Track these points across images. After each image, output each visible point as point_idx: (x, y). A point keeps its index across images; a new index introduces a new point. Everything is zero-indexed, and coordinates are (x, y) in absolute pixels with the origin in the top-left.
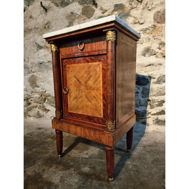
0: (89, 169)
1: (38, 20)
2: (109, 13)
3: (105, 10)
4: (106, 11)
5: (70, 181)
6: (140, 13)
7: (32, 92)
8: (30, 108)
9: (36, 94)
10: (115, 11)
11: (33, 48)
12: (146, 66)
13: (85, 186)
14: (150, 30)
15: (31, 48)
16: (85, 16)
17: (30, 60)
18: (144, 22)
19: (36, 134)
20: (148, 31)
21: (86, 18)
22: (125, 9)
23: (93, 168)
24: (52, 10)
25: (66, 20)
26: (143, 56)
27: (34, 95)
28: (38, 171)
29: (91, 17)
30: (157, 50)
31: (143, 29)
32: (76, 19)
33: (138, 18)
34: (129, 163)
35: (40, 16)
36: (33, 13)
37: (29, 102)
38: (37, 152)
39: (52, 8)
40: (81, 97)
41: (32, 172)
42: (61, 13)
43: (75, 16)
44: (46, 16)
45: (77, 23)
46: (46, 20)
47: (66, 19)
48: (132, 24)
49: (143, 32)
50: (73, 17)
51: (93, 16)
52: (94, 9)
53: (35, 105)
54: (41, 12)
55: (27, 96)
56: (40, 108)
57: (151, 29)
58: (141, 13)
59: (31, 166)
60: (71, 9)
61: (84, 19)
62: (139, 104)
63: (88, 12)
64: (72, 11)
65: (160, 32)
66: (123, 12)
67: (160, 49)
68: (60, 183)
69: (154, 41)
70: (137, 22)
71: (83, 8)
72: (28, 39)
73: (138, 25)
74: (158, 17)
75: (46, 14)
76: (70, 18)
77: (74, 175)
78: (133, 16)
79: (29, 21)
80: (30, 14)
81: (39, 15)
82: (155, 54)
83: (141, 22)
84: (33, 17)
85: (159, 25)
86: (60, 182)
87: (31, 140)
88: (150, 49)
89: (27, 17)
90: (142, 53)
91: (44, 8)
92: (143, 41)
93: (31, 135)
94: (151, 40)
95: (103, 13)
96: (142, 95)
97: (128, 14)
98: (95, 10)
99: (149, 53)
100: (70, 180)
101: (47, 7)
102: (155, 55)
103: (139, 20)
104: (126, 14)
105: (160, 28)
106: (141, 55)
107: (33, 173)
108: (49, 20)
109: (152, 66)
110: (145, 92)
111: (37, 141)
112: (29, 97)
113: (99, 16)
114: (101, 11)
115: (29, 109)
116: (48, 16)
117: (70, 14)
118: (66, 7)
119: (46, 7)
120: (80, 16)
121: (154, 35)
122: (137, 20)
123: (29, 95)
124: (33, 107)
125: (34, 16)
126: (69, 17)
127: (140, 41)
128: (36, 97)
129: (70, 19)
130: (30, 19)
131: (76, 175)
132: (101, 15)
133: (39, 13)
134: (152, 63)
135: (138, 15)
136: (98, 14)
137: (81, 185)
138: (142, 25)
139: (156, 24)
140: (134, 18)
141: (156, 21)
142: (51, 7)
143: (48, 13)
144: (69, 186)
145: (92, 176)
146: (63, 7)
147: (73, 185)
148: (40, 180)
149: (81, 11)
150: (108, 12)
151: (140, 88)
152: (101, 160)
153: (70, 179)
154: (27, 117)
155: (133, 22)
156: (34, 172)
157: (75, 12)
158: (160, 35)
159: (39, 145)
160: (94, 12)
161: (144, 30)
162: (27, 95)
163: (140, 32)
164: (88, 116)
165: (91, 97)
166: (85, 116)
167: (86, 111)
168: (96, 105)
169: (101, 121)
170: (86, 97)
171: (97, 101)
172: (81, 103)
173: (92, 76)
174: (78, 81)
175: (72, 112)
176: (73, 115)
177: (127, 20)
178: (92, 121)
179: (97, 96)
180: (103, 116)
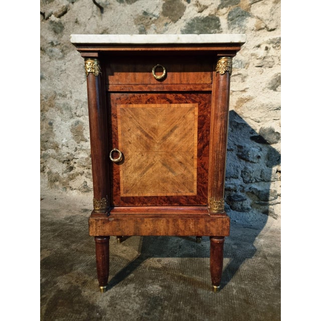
0: (161, 288)
1: (87, 28)
2: (212, 11)
3: (204, 6)
4: (206, 7)
5: (126, 307)
6: (269, 11)
7: (76, 148)
8: (73, 175)
9: (83, 153)
10: (222, 8)
11: (79, 75)
12: (277, 109)
13: (150, 317)
15: (75, 75)
16: (168, 17)
17: (73, 96)
18: (277, 26)
19: (79, 219)
21: (169, 21)
22: (241, 3)
23: (168, 287)
24: (111, 8)
25: (135, 26)
26: (272, 91)
27: (79, 153)
28: (75, 284)
29: (178, 20)
31: (274, 39)
32: (151, 24)
33: (265, 19)
34: (233, 284)
35: (92, 19)
36: (80, 15)
37: (71, 165)
38: (77, 250)
39: (112, 6)
41: (65, 284)
42: (127, 13)
43: (151, 19)
44: (102, 19)
45: (154, 31)
46: (101, 27)
47: (135, 24)
48: (253, 30)
49: (274, 46)
50: (147, 21)
51: (182, 18)
52: (183, 5)
53: (79, 171)
54: (93, 13)
55: (68, 155)
56: (88, 176)
58: (272, 10)
59: (65, 274)
60: (143, 7)
61: (166, 24)
62: (260, 178)
63: (173, 10)
64: (145, 10)
66: (237, 10)
68: (108, 309)
70: (263, 27)
71: (164, 4)
72: (71, 59)
73: (264, 33)
75: (101, 15)
76: (141, 22)
77: (134, 297)
78: (255, 15)
79: (73, 29)
80: (75, 16)
81: (89, 17)
83: (271, 26)
84: (80, 22)
86: (108, 306)
87: (71, 230)
89: (69, 22)
90: (269, 84)
91: (98, 5)
92: (273, 62)
93: (71, 221)
95: (200, 12)
96: (266, 162)
97: (246, 12)
98: (185, 7)
100: (125, 304)
101: (103, 4)
103: (267, 23)
104: (242, 12)
106: (268, 88)
107: (68, 287)
108: (105, 27)
110: (273, 156)
111: (79, 231)
112: (71, 158)
113: (193, 18)
114: (197, 9)
115: (71, 177)
116: (104, 19)
117: (141, 14)
118: (135, 3)
119: (101, 5)
120: (158, 18)
122: (263, 22)
123: (72, 155)
124: (77, 174)
125: (82, 19)
126: (141, 20)
127: (268, 63)
128: (82, 158)
129: (142, 24)
130: (75, 26)
131: (137, 296)
132: (196, 16)
133: (90, 15)
135: (266, 14)
136: (190, 14)
137: (144, 315)
138: (272, 32)
140: (258, 20)
142: (109, 4)
143: (104, 15)
144: (123, 316)
145: (164, 302)
146: (131, 4)
147: (130, 314)
148: (77, 299)
149: (161, 10)
150: (208, 9)
151: (263, 149)
152: (183, 274)
153: (125, 302)
154: (68, 189)
155: (256, 26)
156: (69, 285)
157: (151, 11)
159: (82, 238)
160: (184, 11)
161: (276, 42)
162: (69, 153)
163: (268, 45)
164: (166, 197)
165: (174, 163)
166: (161, 197)
167: (164, 188)
168: (183, 176)
169: (192, 201)
170: (164, 165)
171: (186, 168)
172: (151, 175)
173: (178, 127)
174: (147, 135)
175: (131, 195)
176: (132, 201)
177: (244, 23)
178: (176, 204)
179: (186, 160)
180: (196, 193)
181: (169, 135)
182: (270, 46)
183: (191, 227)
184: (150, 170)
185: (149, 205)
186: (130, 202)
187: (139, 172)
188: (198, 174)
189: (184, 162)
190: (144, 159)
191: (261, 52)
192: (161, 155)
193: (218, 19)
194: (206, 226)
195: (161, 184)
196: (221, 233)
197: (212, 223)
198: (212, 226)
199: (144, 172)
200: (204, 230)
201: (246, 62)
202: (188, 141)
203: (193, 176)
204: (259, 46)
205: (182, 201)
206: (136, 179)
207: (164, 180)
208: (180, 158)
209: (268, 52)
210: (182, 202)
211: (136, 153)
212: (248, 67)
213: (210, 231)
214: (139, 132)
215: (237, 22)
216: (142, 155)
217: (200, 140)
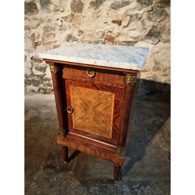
6: (59, 2)
14: (69, 18)
20: (68, 19)
26: (67, 42)
30: (78, 37)
33: (58, 6)
48: (53, 11)
49: (65, 20)
57: (70, 17)
65: (78, 21)
67: (80, 36)
69: (74, 29)
70: (57, 9)
73: (59, 13)
74: (74, 7)
78: (53, 3)
82: (76, 40)
85: (76, 14)
88: (72, 36)
90: (66, 39)
92: (66, 28)
94: (71, 28)
99: (72, 39)
102: (77, 41)
104: (47, 1)
105: (77, 17)
106: (66, 41)
121: (74, 23)
127: (63, 28)
135: (58, 3)
139: (73, 13)
140: (55, 6)
141: (73, 10)
155: (55, 9)
158: (78, 23)
163: (62, 20)
177: (49, 7)
182: (63, 20)
191: (59, 23)
193: (35, 4)
201: (54, 27)
204: (58, 19)
209: (62, 23)
212: (55, 30)
215: (45, 6)
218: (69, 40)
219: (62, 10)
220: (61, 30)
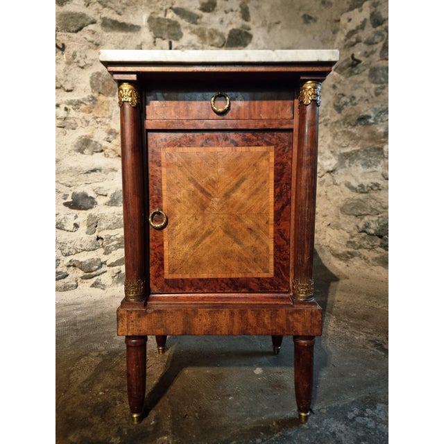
14: (86, 105)
20: (83, 106)
30: (105, 144)
40: (209, 233)
57: (88, 103)
65: (106, 110)
67: (110, 142)
69: (96, 126)
74: (99, 84)
82: (102, 151)
85: (102, 98)
88: (92, 141)
94: (90, 124)
99: (91, 148)
102: (103, 153)
105: (105, 104)
109: (98, 173)
121: (96, 115)
134: (98, 167)
139: (96, 95)
141: (96, 90)
158: (107, 116)
164: (230, 279)
165: (241, 230)
166: (222, 280)
167: (226, 266)
168: (254, 249)
169: (268, 286)
170: (227, 232)
171: (258, 238)
172: (209, 248)
173: (246, 179)
174: (203, 191)
175: (180, 276)
176: (180, 286)
178: (243, 290)
179: (258, 226)
180: (273, 274)
181: (233, 190)
183: (266, 321)
184: (207, 241)
185: (205, 291)
186: (178, 287)
187: (192, 243)
188: (276, 246)
189: (255, 228)
190: (199, 224)
191: (60, 113)
192: (223, 219)
194: (287, 320)
195: (222, 260)
196: (309, 331)
197: (296, 316)
198: (297, 320)
199: (199, 242)
200: (285, 327)
202: (261, 199)
203: (268, 249)
205: (252, 285)
206: (186, 254)
207: (227, 255)
208: (249, 222)
210: (252, 287)
211: (187, 216)
213: (293, 327)
214: (192, 187)
216: (196, 219)
217: (278, 197)
218: (84, 149)
219: (69, 88)
220: (63, 127)
